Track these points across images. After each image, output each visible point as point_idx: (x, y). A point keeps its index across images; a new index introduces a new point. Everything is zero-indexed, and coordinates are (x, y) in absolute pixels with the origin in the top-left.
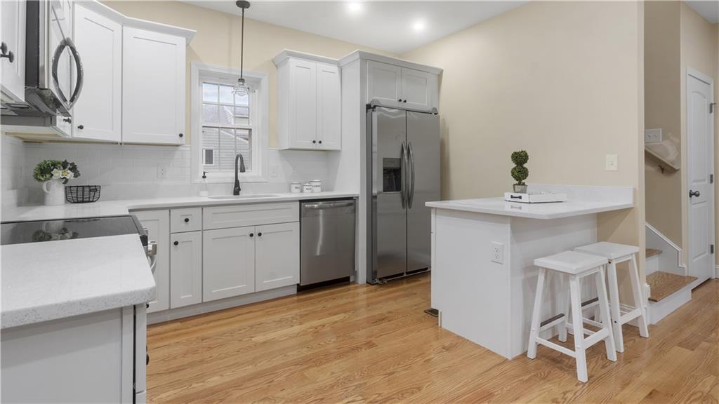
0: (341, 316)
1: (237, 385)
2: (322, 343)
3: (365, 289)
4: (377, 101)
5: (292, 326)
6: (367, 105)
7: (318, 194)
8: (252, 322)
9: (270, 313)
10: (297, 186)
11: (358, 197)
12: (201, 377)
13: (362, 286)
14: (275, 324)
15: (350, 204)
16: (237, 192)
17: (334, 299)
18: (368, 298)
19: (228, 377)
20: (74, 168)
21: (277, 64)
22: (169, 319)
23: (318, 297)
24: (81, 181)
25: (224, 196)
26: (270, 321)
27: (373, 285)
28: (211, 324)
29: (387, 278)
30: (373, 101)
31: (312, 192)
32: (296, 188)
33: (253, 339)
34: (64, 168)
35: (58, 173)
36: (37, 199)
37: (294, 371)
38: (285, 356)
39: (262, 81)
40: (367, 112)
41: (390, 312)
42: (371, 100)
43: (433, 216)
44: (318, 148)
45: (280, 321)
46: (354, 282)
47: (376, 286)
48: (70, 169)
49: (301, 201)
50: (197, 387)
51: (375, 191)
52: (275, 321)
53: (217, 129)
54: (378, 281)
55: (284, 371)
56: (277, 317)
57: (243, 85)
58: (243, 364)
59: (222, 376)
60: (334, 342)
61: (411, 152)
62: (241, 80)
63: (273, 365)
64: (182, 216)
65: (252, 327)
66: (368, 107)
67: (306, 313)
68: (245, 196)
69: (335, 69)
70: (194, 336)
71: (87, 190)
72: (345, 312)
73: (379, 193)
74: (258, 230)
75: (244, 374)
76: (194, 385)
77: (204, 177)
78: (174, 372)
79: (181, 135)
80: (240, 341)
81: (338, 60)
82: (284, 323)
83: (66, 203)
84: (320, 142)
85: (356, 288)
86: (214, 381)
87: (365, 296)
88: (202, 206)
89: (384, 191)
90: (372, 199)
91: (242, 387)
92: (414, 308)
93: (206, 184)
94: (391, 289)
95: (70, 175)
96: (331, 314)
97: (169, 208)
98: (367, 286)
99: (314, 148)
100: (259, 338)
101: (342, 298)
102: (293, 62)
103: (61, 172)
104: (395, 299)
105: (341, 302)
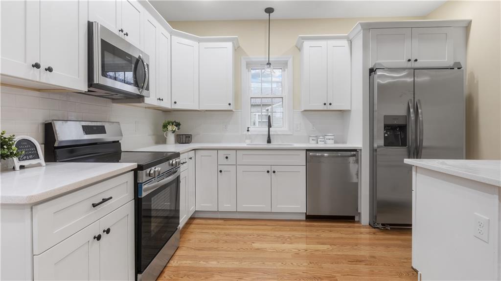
0: (325, 247)
1: (221, 271)
2: (295, 264)
3: (368, 230)
4: (379, 64)
5: (284, 243)
6: (370, 69)
7: (331, 145)
8: (260, 232)
9: (277, 229)
10: (314, 138)
11: (361, 150)
12: (207, 259)
13: (364, 227)
14: (275, 237)
15: (354, 155)
16: (269, 141)
17: (331, 231)
18: (370, 239)
19: (222, 264)
20: (178, 125)
21: (299, 48)
22: (219, 217)
23: (319, 226)
24: (181, 132)
25: (262, 143)
26: (272, 235)
27: (375, 228)
28: (238, 227)
29: (390, 225)
30: (375, 64)
31: (325, 143)
32: (313, 140)
33: (253, 244)
34: (173, 125)
35: (170, 128)
36: (162, 140)
37: (260, 277)
38: (264, 263)
39: (289, 62)
40: (370, 75)
41: (374, 257)
42: (374, 64)
43: (414, 173)
44: (328, 109)
45: (279, 237)
46: (359, 222)
47: (376, 230)
48: (175, 125)
49: (307, 150)
50: (202, 264)
51: (375, 146)
52: (275, 236)
53: (260, 99)
54: (380, 226)
55: (255, 274)
56: (278, 234)
57: (270, 67)
58: (235, 259)
59: (218, 262)
60: (304, 266)
61: (420, 111)
62: (269, 64)
63: (251, 267)
64: (225, 155)
65: (259, 235)
66: (372, 71)
67: (300, 236)
68: (274, 144)
69: (345, 43)
70: (223, 232)
71: (184, 136)
72: (331, 245)
73: (379, 147)
74: (274, 168)
75: (230, 266)
76: (202, 262)
77: (248, 131)
78: (199, 250)
79: (230, 104)
80: (245, 243)
81: (347, 35)
82: (279, 240)
83: (176, 143)
84: (330, 104)
85: (359, 227)
86: (213, 264)
87: (368, 236)
88: (236, 150)
89: (385, 145)
90: (373, 151)
91: (222, 275)
92: (402, 260)
93: (249, 135)
94: (390, 236)
95: (175, 128)
96: (319, 243)
97: (217, 149)
98: (369, 228)
99: (325, 109)
100: (257, 245)
101: (338, 232)
102: (307, 44)
103: (171, 127)
104: (387, 246)
105: (333, 235)
